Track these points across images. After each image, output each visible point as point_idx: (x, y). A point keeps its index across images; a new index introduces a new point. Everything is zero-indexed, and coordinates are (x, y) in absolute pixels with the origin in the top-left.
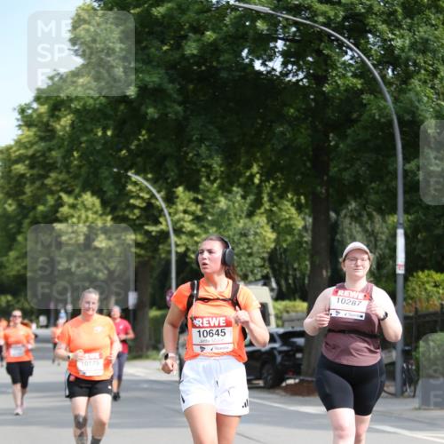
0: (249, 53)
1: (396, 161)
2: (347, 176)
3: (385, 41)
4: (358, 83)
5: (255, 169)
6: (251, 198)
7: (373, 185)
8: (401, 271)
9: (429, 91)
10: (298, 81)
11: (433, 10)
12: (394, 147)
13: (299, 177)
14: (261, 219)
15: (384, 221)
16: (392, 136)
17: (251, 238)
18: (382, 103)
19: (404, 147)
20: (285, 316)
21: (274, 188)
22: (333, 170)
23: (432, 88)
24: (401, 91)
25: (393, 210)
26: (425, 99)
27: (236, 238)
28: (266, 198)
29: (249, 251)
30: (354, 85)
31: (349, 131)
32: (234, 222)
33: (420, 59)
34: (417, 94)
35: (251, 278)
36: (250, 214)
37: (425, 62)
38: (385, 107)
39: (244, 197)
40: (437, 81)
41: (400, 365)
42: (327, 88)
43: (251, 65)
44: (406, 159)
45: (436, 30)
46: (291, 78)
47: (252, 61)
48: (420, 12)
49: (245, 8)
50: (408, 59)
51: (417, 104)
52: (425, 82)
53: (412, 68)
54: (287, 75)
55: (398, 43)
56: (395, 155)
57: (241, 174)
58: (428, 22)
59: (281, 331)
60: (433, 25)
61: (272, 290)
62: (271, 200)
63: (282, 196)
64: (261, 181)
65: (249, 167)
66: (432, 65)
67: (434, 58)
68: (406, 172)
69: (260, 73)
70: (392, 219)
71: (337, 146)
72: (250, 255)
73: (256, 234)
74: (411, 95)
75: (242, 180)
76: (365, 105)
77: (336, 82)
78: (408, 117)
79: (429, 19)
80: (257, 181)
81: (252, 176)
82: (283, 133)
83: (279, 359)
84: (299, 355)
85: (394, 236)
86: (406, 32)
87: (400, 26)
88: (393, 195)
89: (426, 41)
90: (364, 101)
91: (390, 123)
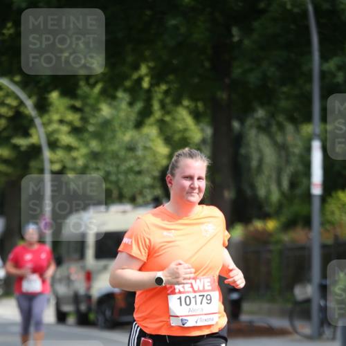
1: (311, 60)
2: (253, 79)
5: (144, 70)
6: (139, 106)
8: (317, 190)
12: (309, 42)
13: (196, 80)
14: (151, 131)
15: (297, 130)
16: (307, 29)
17: (140, 153)
19: (321, 42)
21: (166, 93)
22: (237, 72)
25: (308, 119)
27: (122, 153)
28: (156, 106)
29: (137, 169)
31: (256, 24)
32: (119, 135)
35: (140, 200)
36: (139, 125)
39: (131, 104)
41: (317, 302)
44: (324, 58)
56: (310, 53)
57: (127, 77)
62: (163, 106)
63: (177, 102)
64: (152, 85)
65: (136, 67)
68: (323, 74)
70: (307, 129)
71: (240, 42)
72: (139, 173)
73: (146, 148)
75: (128, 84)
78: (326, 6)
80: (146, 84)
81: (140, 79)
82: (176, 27)
85: (309, 150)
88: (307, 100)
91: (305, 14)
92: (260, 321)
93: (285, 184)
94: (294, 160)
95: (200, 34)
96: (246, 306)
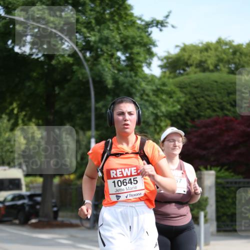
0: (12, 43)
1: (90, 102)
2: (65, 110)
3: (85, 37)
4: (71, 60)
5: (15, 105)
6: (12, 121)
7: (79, 115)
9: (109, 65)
10: (38, 58)
11: (111, 22)
12: (90, 94)
13: (38, 110)
15: (84, 134)
16: (89, 89)
17: (12, 143)
18: (84, 71)
19: (96, 94)
20: (31, 185)
21: (25, 116)
22: (57, 106)
23: (111, 63)
24: (94, 65)
25: (89, 129)
26: (107, 69)
27: (4, 143)
28: (20, 121)
29: (11, 150)
30: (69, 61)
31: (66, 86)
32: (3, 134)
33: (104, 48)
34: (102, 66)
35: (12, 164)
36: (12, 129)
37: (107, 50)
38: (85, 73)
39: (9, 120)
40: (113, 60)
42: (54, 62)
43: (13, 49)
44: (97, 101)
45: (113, 32)
46: (34, 57)
47: (13, 47)
48: (104, 23)
49: (10, 18)
50: (98, 48)
51: (102, 72)
52: (107, 60)
53: (100, 53)
54: (32, 55)
55: (93, 39)
56: (90, 99)
57: (7, 108)
58: (108, 28)
59: (28, 193)
60: (111, 30)
61: (23, 171)
62: (23, 121)
63: (30, 120)
64: (18, 112)
65: (11, 104)
66: (110, 51)
67: (112, 47)
68: (96, 109)
69: (17, 53)
70: (89, 133)
71: (59, 93)
72: (12, 152)
74: (99, 67)
75: (8, 111)
76: (74, 72)
77: (58, 59)
78: (97, 79)
79: (109, 26)
80: (15, 111)
81: (13, 109)
82: (30, 86)
83: (27, 208)
84: (38, 207)
85: (89, 143)
86: (97, 33)
87: (93, 30)
88: (89, 120)
89: (107, 38)
90: (74, 70)
91: (88, 82)
92: (67, 220)
93: (79, 158)
94: (83, 147)
95: (41, 89)
96: (60, 214)
